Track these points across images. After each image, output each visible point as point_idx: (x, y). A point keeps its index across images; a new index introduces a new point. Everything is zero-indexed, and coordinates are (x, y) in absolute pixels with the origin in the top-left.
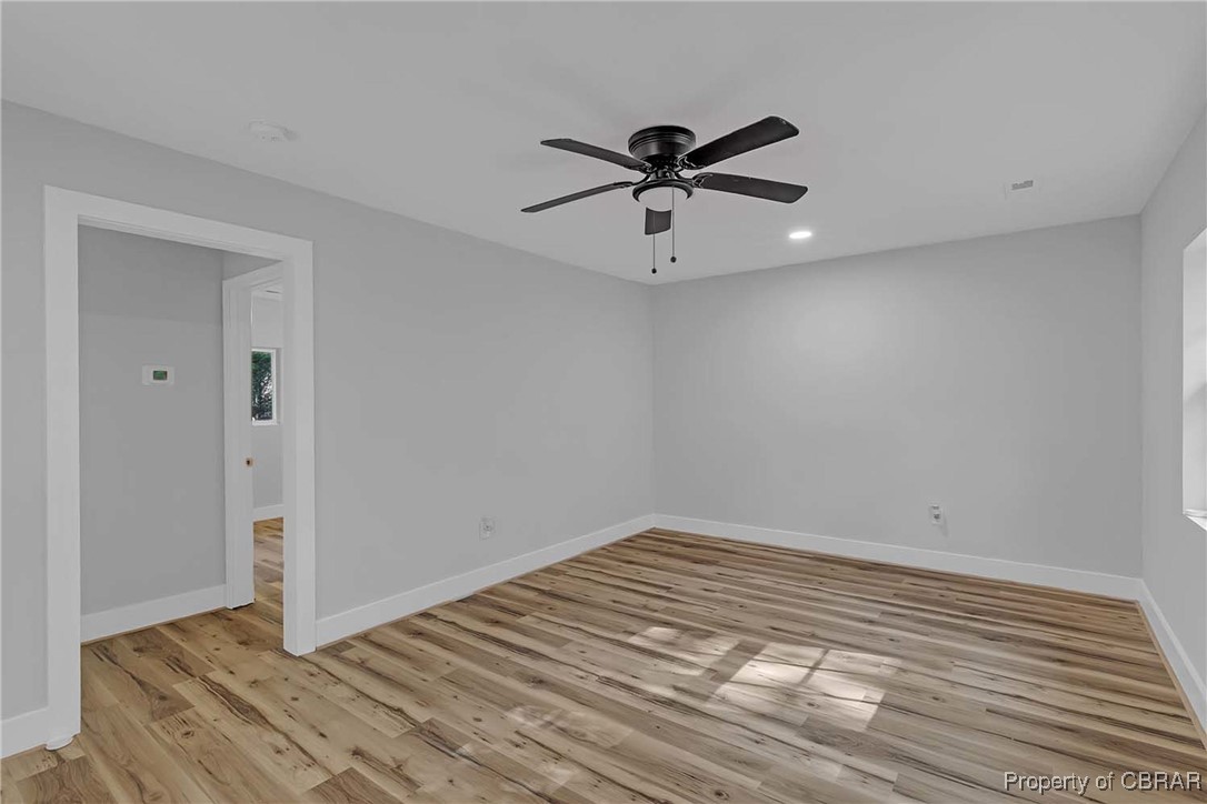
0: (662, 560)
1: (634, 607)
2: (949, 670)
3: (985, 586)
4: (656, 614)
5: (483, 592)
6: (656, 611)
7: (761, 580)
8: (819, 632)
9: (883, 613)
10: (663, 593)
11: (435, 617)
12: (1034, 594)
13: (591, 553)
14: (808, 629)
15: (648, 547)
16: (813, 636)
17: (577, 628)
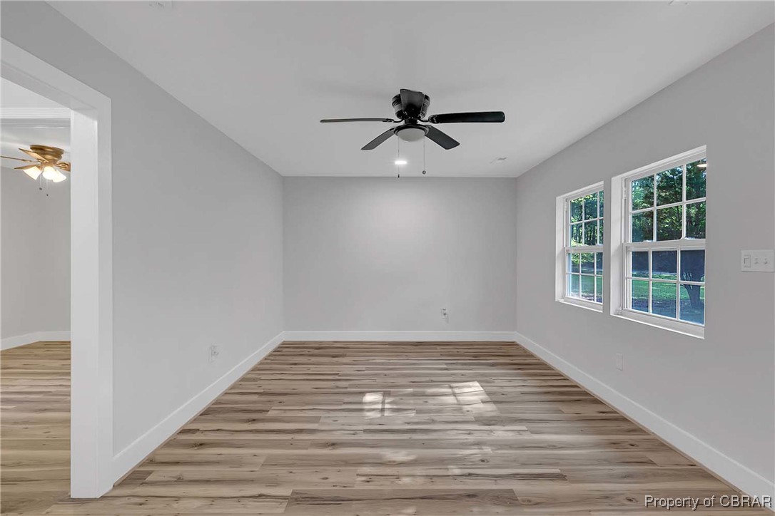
0: (313, 359)
1: (332, 389)
2: (494, 382)
3: (471, 345)
4: (348, 390)
5: (214, 404)
6: (346, 388)
7: (378, 360)
8: (434, 379)
9: (446, 364)
10: (337, 377)
11: (198, 430)
12: (485, 345)
13: (261, 363)
14: (427, 379)
15: (295, 353)
16: (432, 381)
17: (314, 409)
